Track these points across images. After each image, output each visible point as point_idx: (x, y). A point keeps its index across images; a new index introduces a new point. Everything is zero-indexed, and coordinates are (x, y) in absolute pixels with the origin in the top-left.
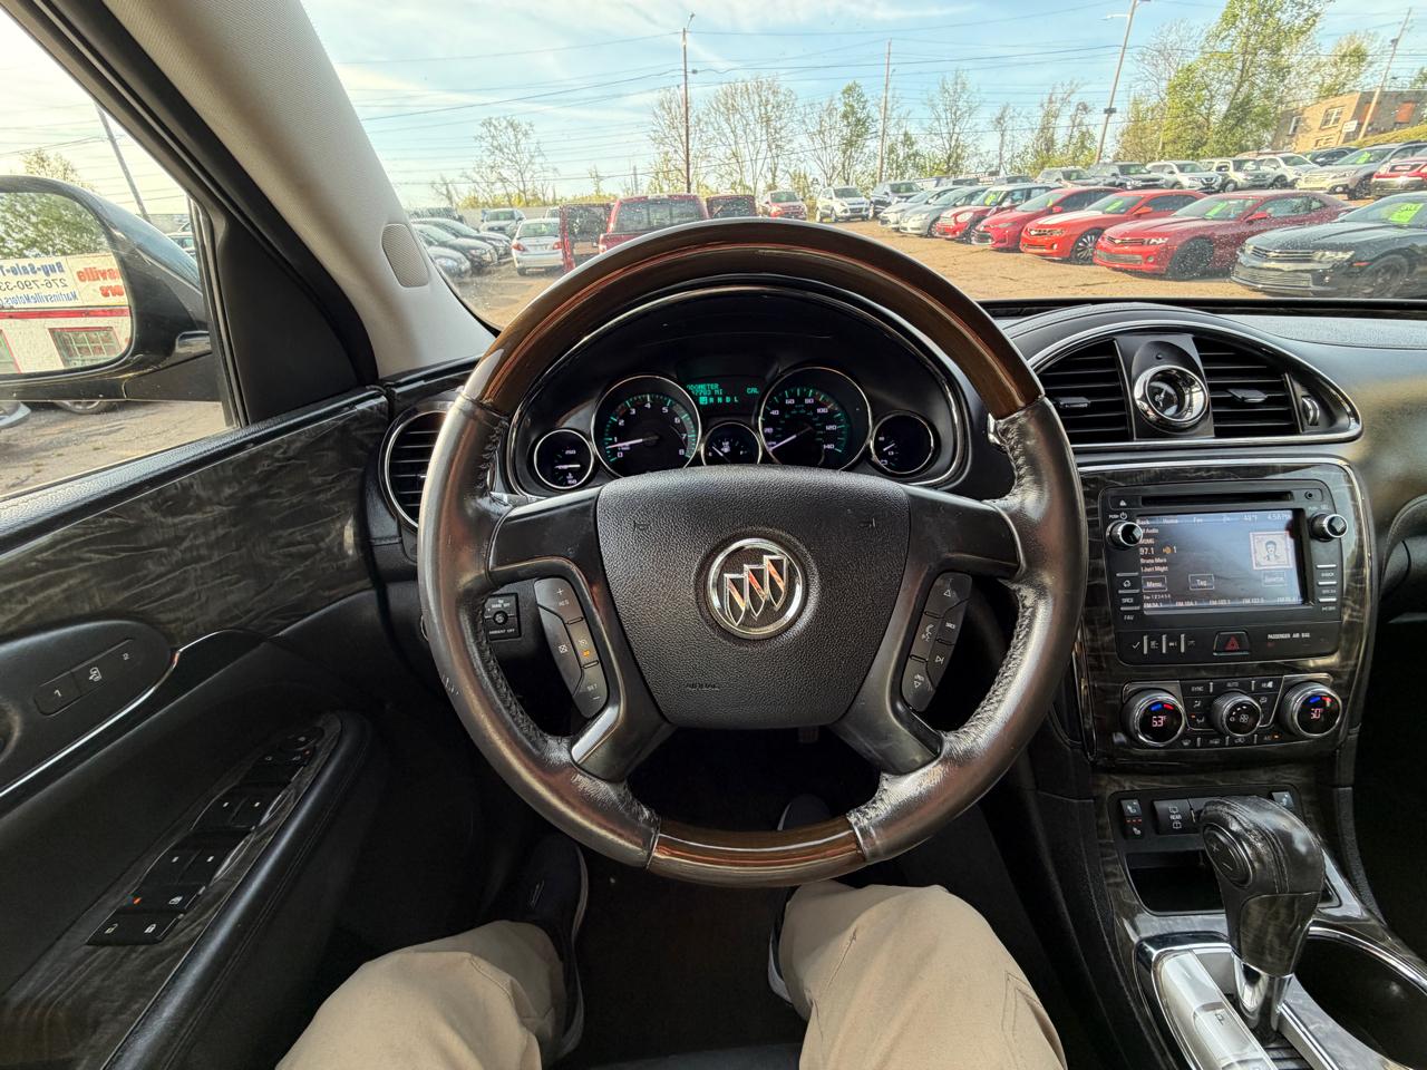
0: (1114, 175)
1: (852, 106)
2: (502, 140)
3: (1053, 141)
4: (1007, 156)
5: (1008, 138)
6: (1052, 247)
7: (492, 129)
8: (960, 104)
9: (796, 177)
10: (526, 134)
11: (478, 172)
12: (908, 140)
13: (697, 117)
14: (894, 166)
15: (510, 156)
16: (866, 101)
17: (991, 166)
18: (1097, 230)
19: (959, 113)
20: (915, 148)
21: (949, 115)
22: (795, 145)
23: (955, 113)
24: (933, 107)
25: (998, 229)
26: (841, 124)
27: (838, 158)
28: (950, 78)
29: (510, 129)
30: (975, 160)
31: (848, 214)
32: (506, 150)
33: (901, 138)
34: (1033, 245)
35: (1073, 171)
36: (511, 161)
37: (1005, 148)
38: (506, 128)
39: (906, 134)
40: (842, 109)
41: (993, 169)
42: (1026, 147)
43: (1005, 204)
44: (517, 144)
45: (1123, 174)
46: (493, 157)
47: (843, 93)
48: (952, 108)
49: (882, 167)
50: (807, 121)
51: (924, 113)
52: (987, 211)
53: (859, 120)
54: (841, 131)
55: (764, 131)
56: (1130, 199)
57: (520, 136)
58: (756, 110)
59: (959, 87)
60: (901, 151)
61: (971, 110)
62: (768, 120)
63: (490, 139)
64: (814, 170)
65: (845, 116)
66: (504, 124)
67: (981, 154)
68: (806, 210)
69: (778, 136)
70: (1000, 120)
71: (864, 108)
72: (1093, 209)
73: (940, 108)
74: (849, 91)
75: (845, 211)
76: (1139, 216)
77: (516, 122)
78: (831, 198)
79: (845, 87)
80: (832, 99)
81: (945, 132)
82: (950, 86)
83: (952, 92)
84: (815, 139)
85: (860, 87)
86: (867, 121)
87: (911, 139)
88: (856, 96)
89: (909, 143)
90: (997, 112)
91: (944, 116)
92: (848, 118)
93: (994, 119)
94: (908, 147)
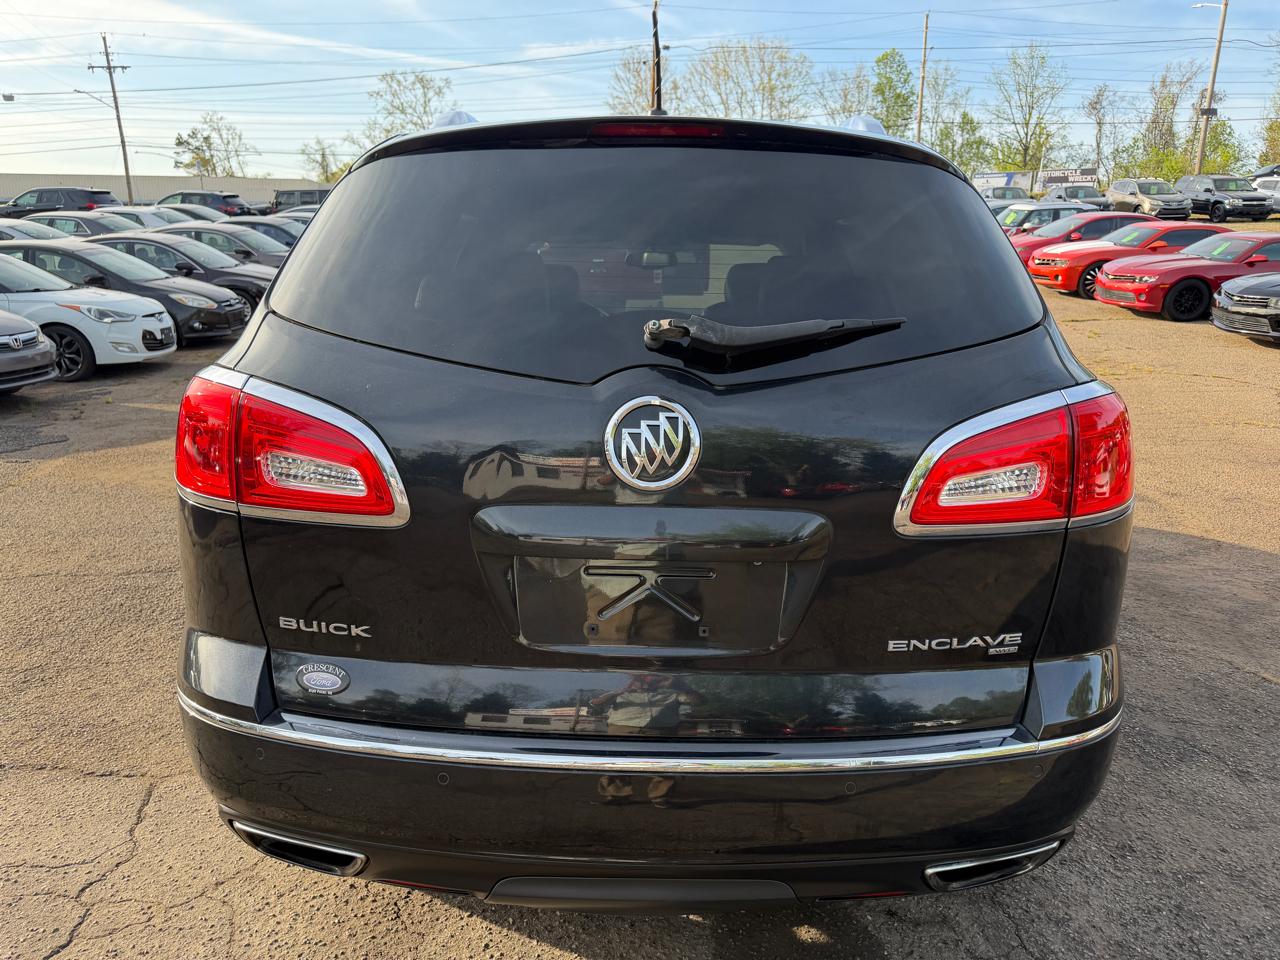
0: (1208, 190)
1: (890, 80)
2: (407, 97)
4: (1107, 150)
5: (1107, 129)
6: (1056, 277)
7: (395, 85)
8: (1038, 82)
10: (439, 92)
11: (368, 137)
12: (967, 124)
13: (674, 82)
15: (415, 119)
16: (908, 74)
17: (1087, 162)
18: (1098, 261)
19: (1036, 94)
20: (978, 135)
21: (1023, 96)
23: (1032, 94)
24: (1001, 85)
26: (874, 101)
28: (1023, 53)
29: (418, 86)
30: (1063, 154)
32: (410, 111)
33: (958, 119)
34: (1037, 274)
35: (1154, 184)
36: (415, 124)
37: (1104, 141)
38: (414, 83)
39: (965, 115)
40: (875, 80)
41: (1089, 166)
42: (1136, 140)
43: (1026, 226)
44: (426, 104)
45: (1218, 189)
46: (391, 118)
47: (877, 62)
48: (1027, 87)
50: (826, 94)
51: (994, 99)
53: (899, 96)
54: (874, 109)
56: (1147, 230)
57: (431, 94)
58: (756, 77)
59: (1035, 62)
61: (1053, 91)
63: (389, 97)
65: (880, 90)
66: (411, 78)
67: (1072, 147)
69: (785, 111)
70: (1095, 106)
71: (905, 82)
72: (1106, 240)
73: (1011, 89)
74: (884, 60)
76: (1154, 250)
77: (428, 77)
79: (880, 54)
80: (861, 69)
81: (1018, 117)
82: (1023, 61)
83: (1026, 69)
84: (836, 116)
85: (901, 56)
86: (908, 97)
87: (972, 122)
88: (895, 65)
89: (969, 127)
90: (1091, 95)
91: (1016, 97)
92: (883, 93)
93: (1086, 103)
94: (967, 133)
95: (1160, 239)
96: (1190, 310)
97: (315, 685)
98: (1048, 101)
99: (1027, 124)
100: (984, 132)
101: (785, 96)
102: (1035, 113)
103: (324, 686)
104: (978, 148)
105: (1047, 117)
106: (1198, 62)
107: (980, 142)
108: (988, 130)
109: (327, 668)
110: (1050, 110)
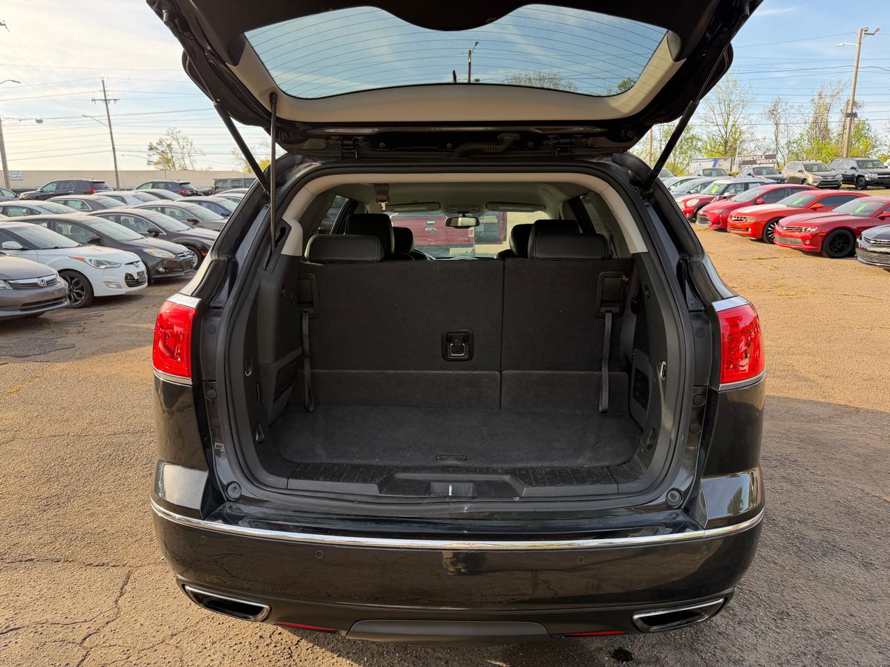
0: (853, 168)
3: (827, 130)
4: (783, 142)
5: (782, 128)
8: (733, 97)
17: (769, 150)
18: (776, 218)
19: (731, 106)
25: (714, 214)
30: (752, 145)
34: (734, 227)
35: (815, 165)
37: (780, 136)
41: (771, 153)
42: (802, 135)
43: (726, 194)
45: (860, 167)
47: (619, 87)
52: (712, 199)
56: (809, 196)
61: (743, 104)
67: (758, 140)
70: (773, 113)
72: (781, 203)
76: (815, 210)
81: (720, 120)
90: (770, 106)
91: (718, 107)
93: (768, 111)
95: (818, 202)
96: (841, 251)
98: (740, 110)
99: (726, 125)
102: (731, 118)
105: (740, 120)
108: (699, 130)
110: (742, 116)
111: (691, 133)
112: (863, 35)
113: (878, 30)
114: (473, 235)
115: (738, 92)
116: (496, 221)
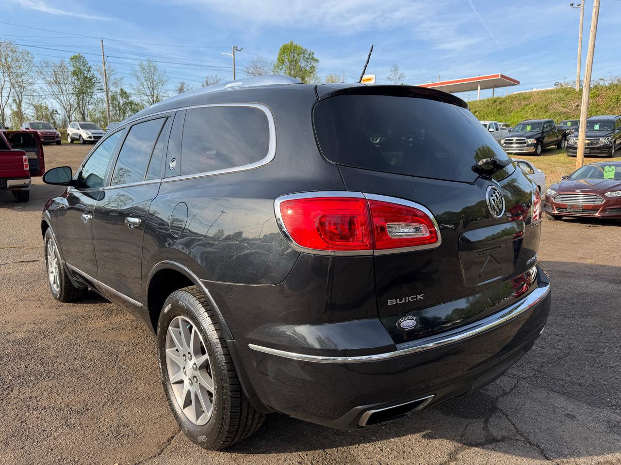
1: (79, 69)
8: (155, 77)
9: (38, 108)
12: (123, 94)
14: (117, 108)
16: (90, 67)
19: (154, 83)
21: (149, 83)
22: (36, 87)
23: (153, 83)
24: (138, 77)
26: (73, 78)
27: (73, 99)
28: (145, 63)
31: (93, 139)
33: (119, 91)
39: (122, 90)
40: (72, 69)
47: (71, 59)
48: (150, 79)
49: (109, 108)
50: (44, 73)
51: (135, 83)
53: (86, 78)
54: (73, 83)
55: (6, 74)
59: (152, 68)
60: (121, 101)
61: (163, 83)
62: (9, 67)
64: (53, 104)
65: (75, 73)
68: (60, 135)
69: (19, 79)
71: (89, 71)
73: (142, 79)
74: (75, 59)
75: (90, 137)
78: (78, 129)
79: (72, 55)
80: (62, 62)
81: (148, 93)
82: (146, 67)
83: (148, 71)
84: (52, 85)
85: (84, 58)
86: (92, 79)
87: (126, 93)
88: (81, 62)
89: (125, 96)
90: (179, 86)
91: (145, 83)
92: (77, 75)
93: (177, 89)
94: (125, 98)
97: (407, 326)
98: (160, 87)
99: (153, 96)
100: (133, 98)
101: (18, 71)
102: (155, 92)
103: (410, 326)
104: (131, 106)
105: (161, 94)
106: (218, 77)
107: (131, 103)
108: (135, 98)
109: (408, 318)
110: (162, 91)
111: (130, 100)
112: (235, 51)
113: (242, 49)
114: (28, 169)
115: (158, 75)
116: (36, 157)
